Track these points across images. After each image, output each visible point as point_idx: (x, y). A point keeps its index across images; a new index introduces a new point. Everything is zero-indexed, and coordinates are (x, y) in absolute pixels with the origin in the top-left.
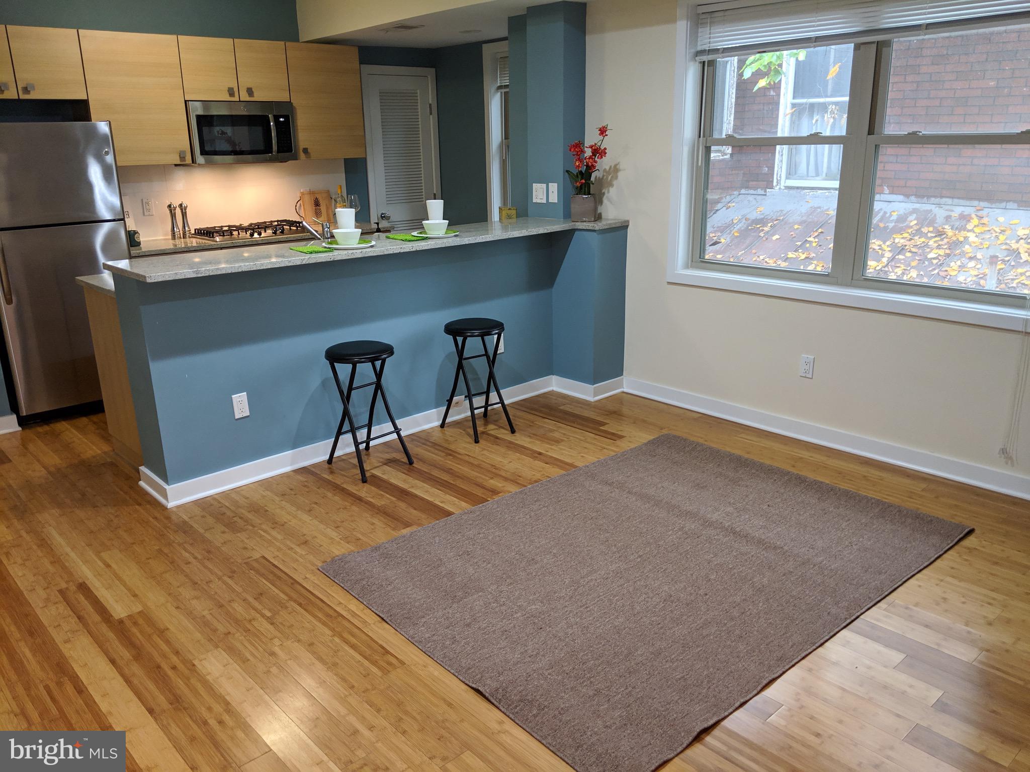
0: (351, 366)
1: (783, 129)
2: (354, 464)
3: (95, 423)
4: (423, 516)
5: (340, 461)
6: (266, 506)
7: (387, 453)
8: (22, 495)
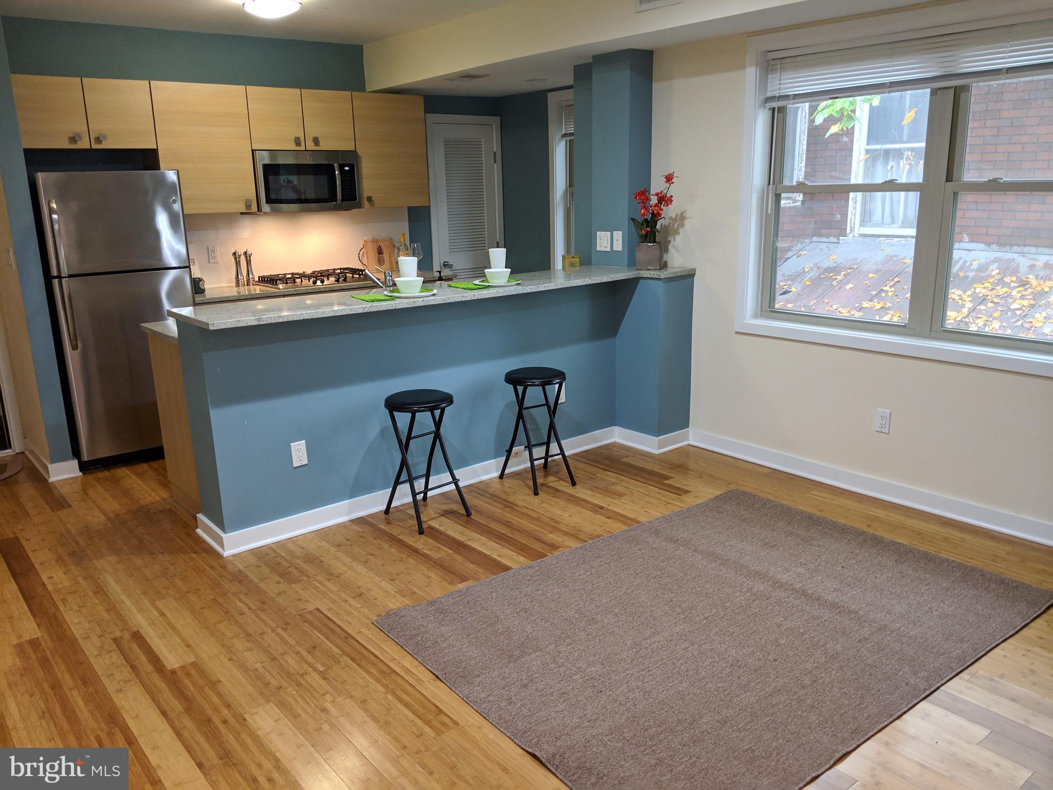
0: (410, 414)
1: (857, 176)
2: (412, 515)
3: (155, 469)
4: (480, 571)
5: (397, 511)
6: (322, 556)
7: (445, 504)
8: (80, 541)
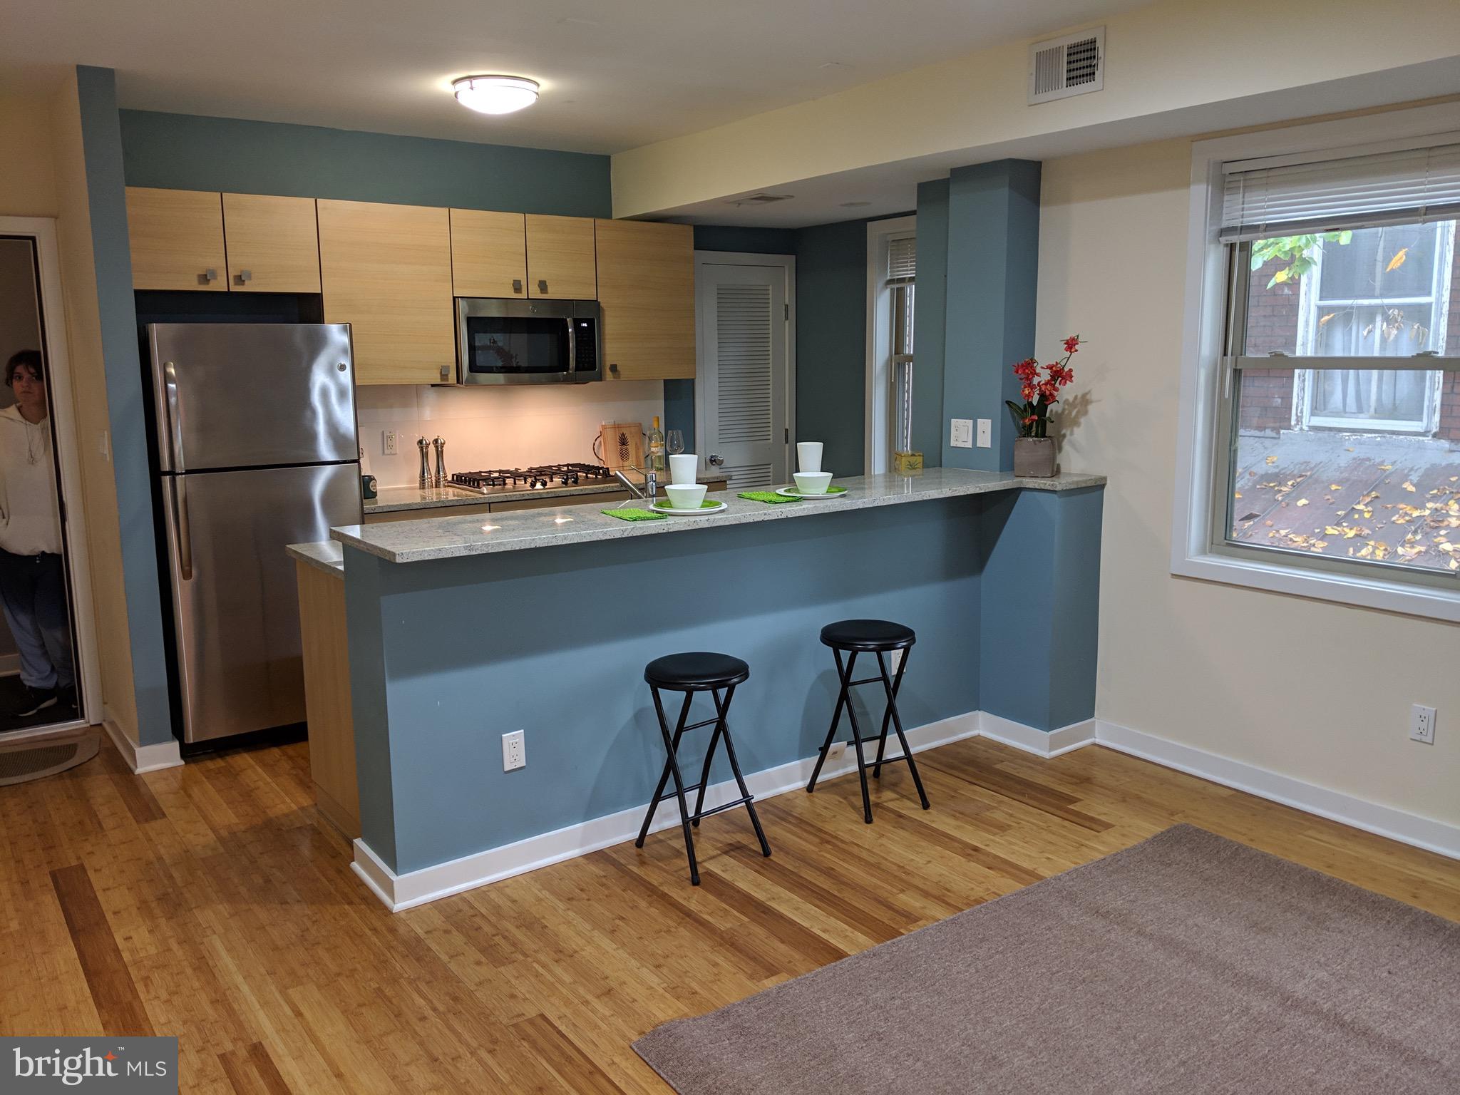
0: (684, 694)
1: (1305, 344)
2: (680, 851)
3: (291, 758)
4: (797, 957)
5: (655, 842)
6: (544, 918)
7: (727, 832)
8: (176, 874)
